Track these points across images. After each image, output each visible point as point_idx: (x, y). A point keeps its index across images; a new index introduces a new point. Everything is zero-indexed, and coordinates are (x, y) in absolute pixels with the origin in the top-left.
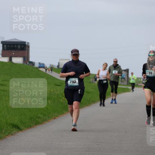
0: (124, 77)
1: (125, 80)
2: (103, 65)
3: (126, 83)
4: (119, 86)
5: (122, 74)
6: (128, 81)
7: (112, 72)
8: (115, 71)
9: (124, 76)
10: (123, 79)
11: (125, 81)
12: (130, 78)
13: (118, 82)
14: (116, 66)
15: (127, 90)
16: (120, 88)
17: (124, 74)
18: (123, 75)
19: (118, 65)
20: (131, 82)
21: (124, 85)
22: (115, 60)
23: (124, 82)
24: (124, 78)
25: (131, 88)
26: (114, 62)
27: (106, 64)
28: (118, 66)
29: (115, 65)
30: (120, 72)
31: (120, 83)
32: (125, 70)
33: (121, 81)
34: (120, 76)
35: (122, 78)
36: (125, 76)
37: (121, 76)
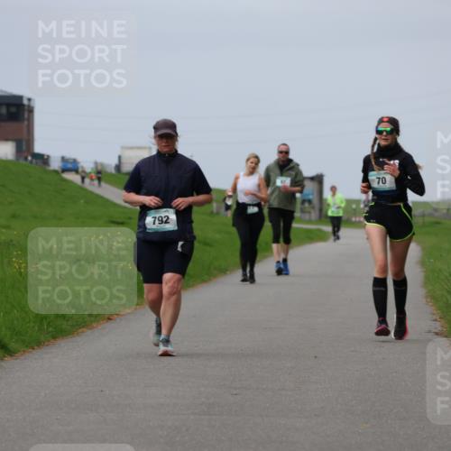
0: (311, 197)
1: (313, 208)
2: (248, 160)
3: (314, 215)
4: (295, 225)
5: (303, 187)
6: (321, 210)
7: (275, 183)
8: (283, 178)
9: (309, 195)
10: (307, 205)
11: (312, 211)
12: (326, 200)
13: (293, 212)
14: (285, 164)
15: (321, 237)
16: (298, 228)
17: (310, 187)
18: (306, 191)
19: (291, 161)
20: (330, 214)
21: (310, 222)
22: (283, 148)
23: (310, 212)
24: (310, 202)
25: (329, 229)
26: (281, 152)
27: (257, 157)
28: (291, 165)
29: (283, 161)
30: (298, 181)
31: (297, 214)
32: (312, 179)
33: (303, 211)
34: (298, 195)
35: (303, 202)
36: (313, 194)
37: (301, 192)
